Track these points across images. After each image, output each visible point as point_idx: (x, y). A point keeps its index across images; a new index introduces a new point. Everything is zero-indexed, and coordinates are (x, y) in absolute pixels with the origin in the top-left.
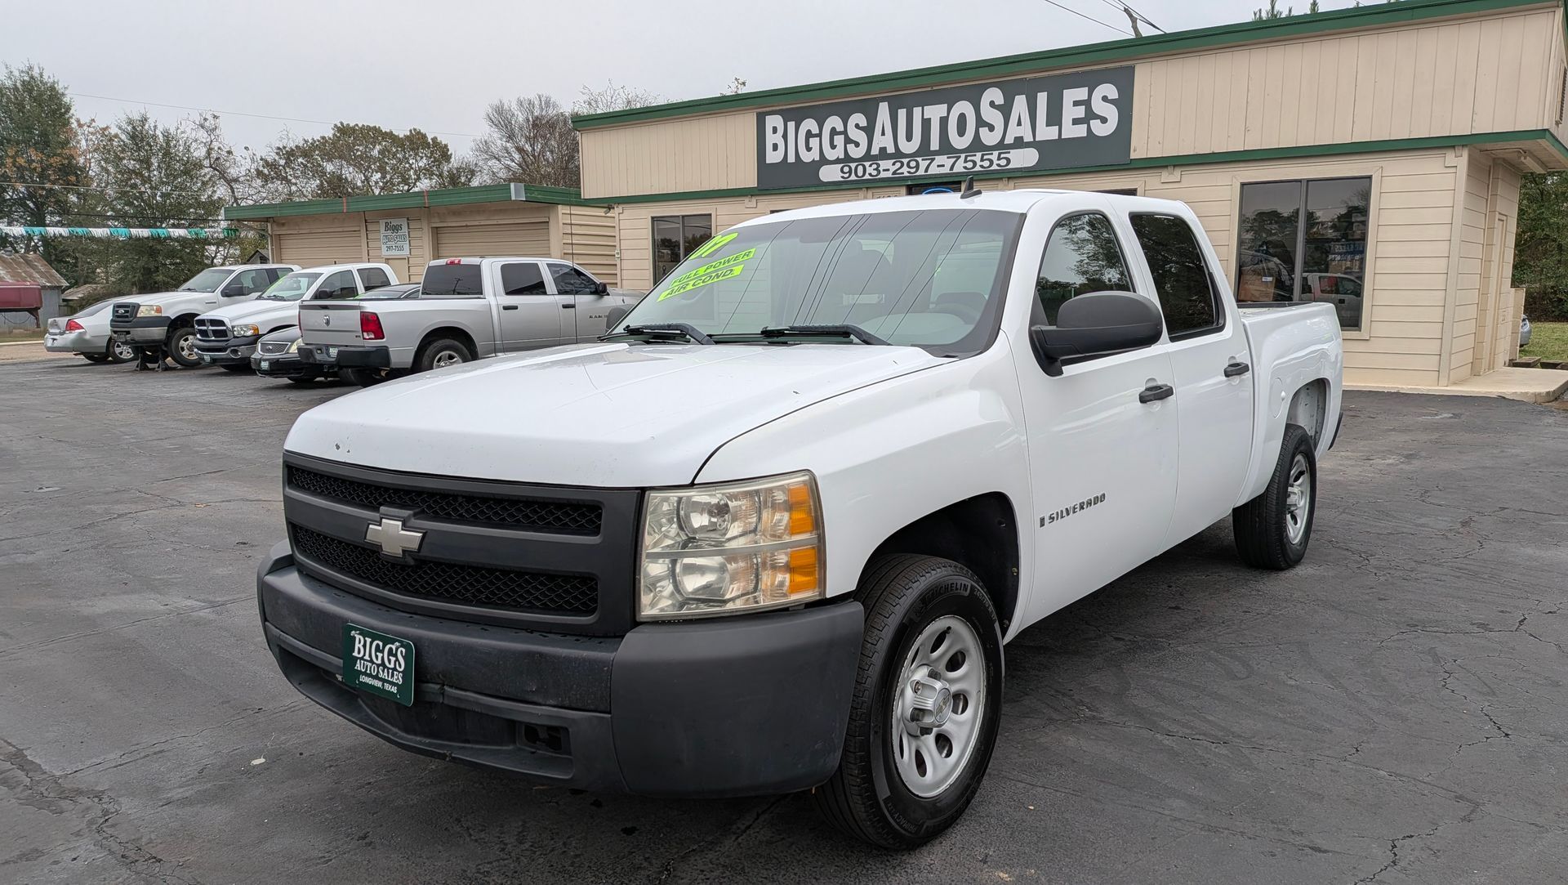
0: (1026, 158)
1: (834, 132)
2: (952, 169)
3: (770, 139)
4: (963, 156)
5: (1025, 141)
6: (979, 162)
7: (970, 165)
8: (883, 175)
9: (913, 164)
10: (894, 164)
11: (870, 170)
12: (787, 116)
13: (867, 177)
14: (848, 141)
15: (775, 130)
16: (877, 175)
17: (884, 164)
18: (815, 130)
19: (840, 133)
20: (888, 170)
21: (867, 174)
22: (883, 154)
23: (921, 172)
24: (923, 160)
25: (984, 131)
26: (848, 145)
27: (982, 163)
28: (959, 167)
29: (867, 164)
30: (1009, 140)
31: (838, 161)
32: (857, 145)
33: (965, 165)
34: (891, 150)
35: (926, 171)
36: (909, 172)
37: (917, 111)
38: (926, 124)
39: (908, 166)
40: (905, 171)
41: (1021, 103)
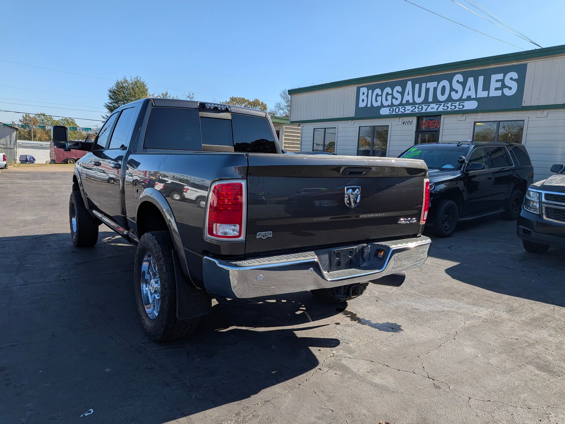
0: (472, 105)
1: (387, 94)
2: (437, 109)
3: (362, 97)
4: (443, 104)
5: (472, 97)
6: (450, 106)
7: (446, 108)
8: (407, 112)
9: (420, 107)
10: (412, 107)
11: (401, 110)
12: (369, 88)
13: (400, 113)
14: (393, 97)
15: (363, 94)
16: (404, 112)
17: (408, 107)
18: (380, 93)
19: (390, 94)
20: (409, 110)
21: (400, 111)
22: (408, 103)
23: (423, 111)
24: (425, 106)
25: (453, 93)
26: (393, 99)
27: (451, 107)
28: (441, 109)
29: (400, 107)
30: (464, 97)
31: (388, 106)
32: (397, 99)
33: (443, 108)
34: (411, 101)
35: (426, 110)
36: (418, 111)
37: (424, 85)
38: (427, 90)
39: (418, 108)
40: (416, 110)
41: (471, 81)
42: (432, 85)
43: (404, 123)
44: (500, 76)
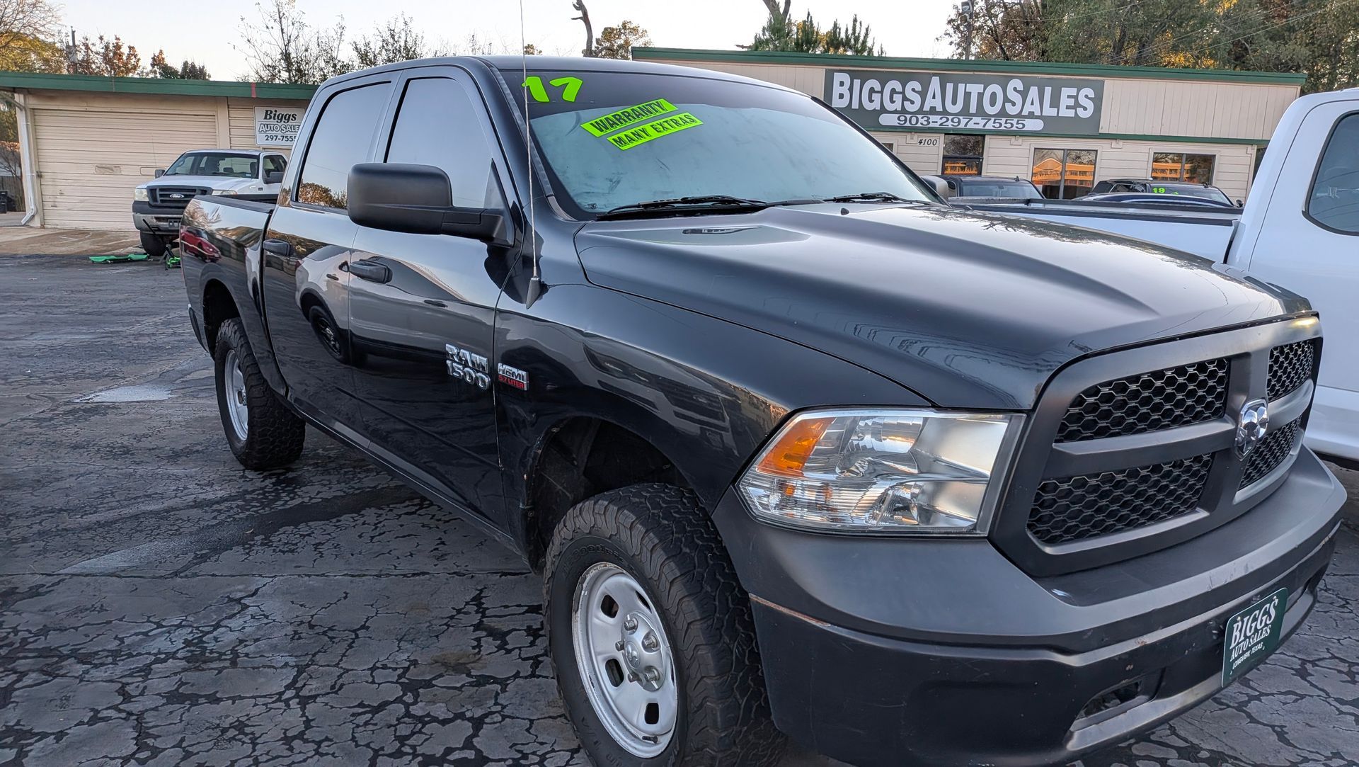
0: (1036, 125)
1: (893, 91)
2: (984, 126)
3: (837, 90)
4: (993, 119)
5: (1036, 114)
6: (1004, 124)
7: (997, 125)
8: (931, 125)
9: (956, 120)
10: (941, 119)
11: (921, 121)
12: (853, 75)
13: (919, 125)
14: (905, 99)
15: (842, 84)
16: (927, 125)
17: (933, 118)
18: (878, 88)
19: (899, 93)
20: (937, 122)
21: (919, 123)
22: (933, 111)
23: (962, 126)
24: (963, 118)
25: (1008, 105)
26: (905, 102)
27: (1006, 125)
28: (990, 126)
29: (920, 116)
30: (1025, 113)
31: (895, 112)
32: (912, 102)
33: (994, 125)
34: (939, 109)
35: (966, 125)
36: (952, 125)
37: (961, 87)
38: (967, 95)
39: (952, 121)
40: (949, 124)
41: (1034, 91)
42: (975, 89)
43: (920, 142)
44: (1073, 91)
